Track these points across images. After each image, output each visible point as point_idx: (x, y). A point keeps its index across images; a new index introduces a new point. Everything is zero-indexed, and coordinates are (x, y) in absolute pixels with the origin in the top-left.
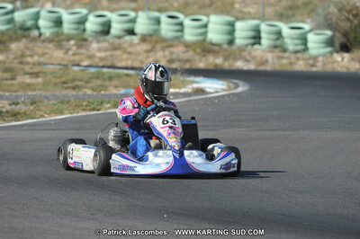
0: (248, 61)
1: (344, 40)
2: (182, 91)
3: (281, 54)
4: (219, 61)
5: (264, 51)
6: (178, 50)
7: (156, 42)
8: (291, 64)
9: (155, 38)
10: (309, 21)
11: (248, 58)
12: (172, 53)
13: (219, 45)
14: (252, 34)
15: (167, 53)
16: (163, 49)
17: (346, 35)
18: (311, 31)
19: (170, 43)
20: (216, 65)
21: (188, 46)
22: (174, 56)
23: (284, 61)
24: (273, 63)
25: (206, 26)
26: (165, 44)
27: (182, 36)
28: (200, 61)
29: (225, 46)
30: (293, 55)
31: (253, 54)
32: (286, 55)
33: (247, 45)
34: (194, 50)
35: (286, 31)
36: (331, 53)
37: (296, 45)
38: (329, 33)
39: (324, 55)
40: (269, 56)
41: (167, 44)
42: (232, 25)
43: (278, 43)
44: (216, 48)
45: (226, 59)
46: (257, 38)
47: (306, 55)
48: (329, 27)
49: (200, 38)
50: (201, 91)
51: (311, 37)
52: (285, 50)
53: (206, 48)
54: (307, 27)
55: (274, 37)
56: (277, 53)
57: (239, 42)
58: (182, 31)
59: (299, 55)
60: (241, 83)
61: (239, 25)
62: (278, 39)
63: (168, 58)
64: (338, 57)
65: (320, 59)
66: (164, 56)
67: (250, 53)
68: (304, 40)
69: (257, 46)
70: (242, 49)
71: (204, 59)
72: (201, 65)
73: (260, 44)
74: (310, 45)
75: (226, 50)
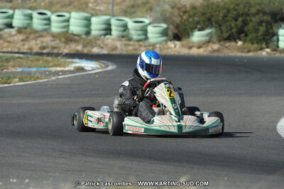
0: (102, 48)
1: (176, 31)
2: (66, 69)
3: (127, 42)
4: (80, 48)
5: (113, 40)
6: (48, 39)
7: (30, 34)
8: (135, 49)
9: (28, 30)
10: (148, 16)
11: (102, 45)
12: (42, 42)
13: (79, 35)
14: (104, 26)
15: (38, 42)
16: (35, 39)
17: (177, 27)
18: (150, 24)
19: (41, 34)
20: (78, 51)
21: (54, 36)
22: (44, 44)
23: (130, 48)
24: (121, 49)
25: (68, 21)
26: (37, 35)
27: (50, 29)
28: (65, 48)
29: (83, 36)
30: (136, 43)
31: (106, 42)
32: (132, 43)
33: (101, 36)
34: (60, 39)
35: (131, 24)
36: (166, 41)
37: (139, 35)
38: (164, 26)
39: (160, 43)
40: (118, 44)
41: (39, 34)
42: (88, 20)
43: (125, 33)
44: (77, 38)
45: (84, 46)
46: (108, 30)
47: (146, 43)
48: (165, 21)
49: (64, 30)
50: (81, 69)
51: (150, 29)
52: (130, 39)
53: (68, 38)
54: (147, 21)
55: (121, 29)
56: (124, 41)
57: (94, 33)
58: (49, 24)
59: (141, 43)
60: (109, 63)
61: (94, 20)
62: (124, 31)
63: (39, 46)
64: (171, 44)
65: (158, 46)
66: (36, 44)
67: (103, 42)
68: (145, 32)
69: (108, 36)
70: (97, 38)
71: (67, 46)
72: (66, 51)
73: (110, 34)
74: (149, 35)
75: (84, 39)
